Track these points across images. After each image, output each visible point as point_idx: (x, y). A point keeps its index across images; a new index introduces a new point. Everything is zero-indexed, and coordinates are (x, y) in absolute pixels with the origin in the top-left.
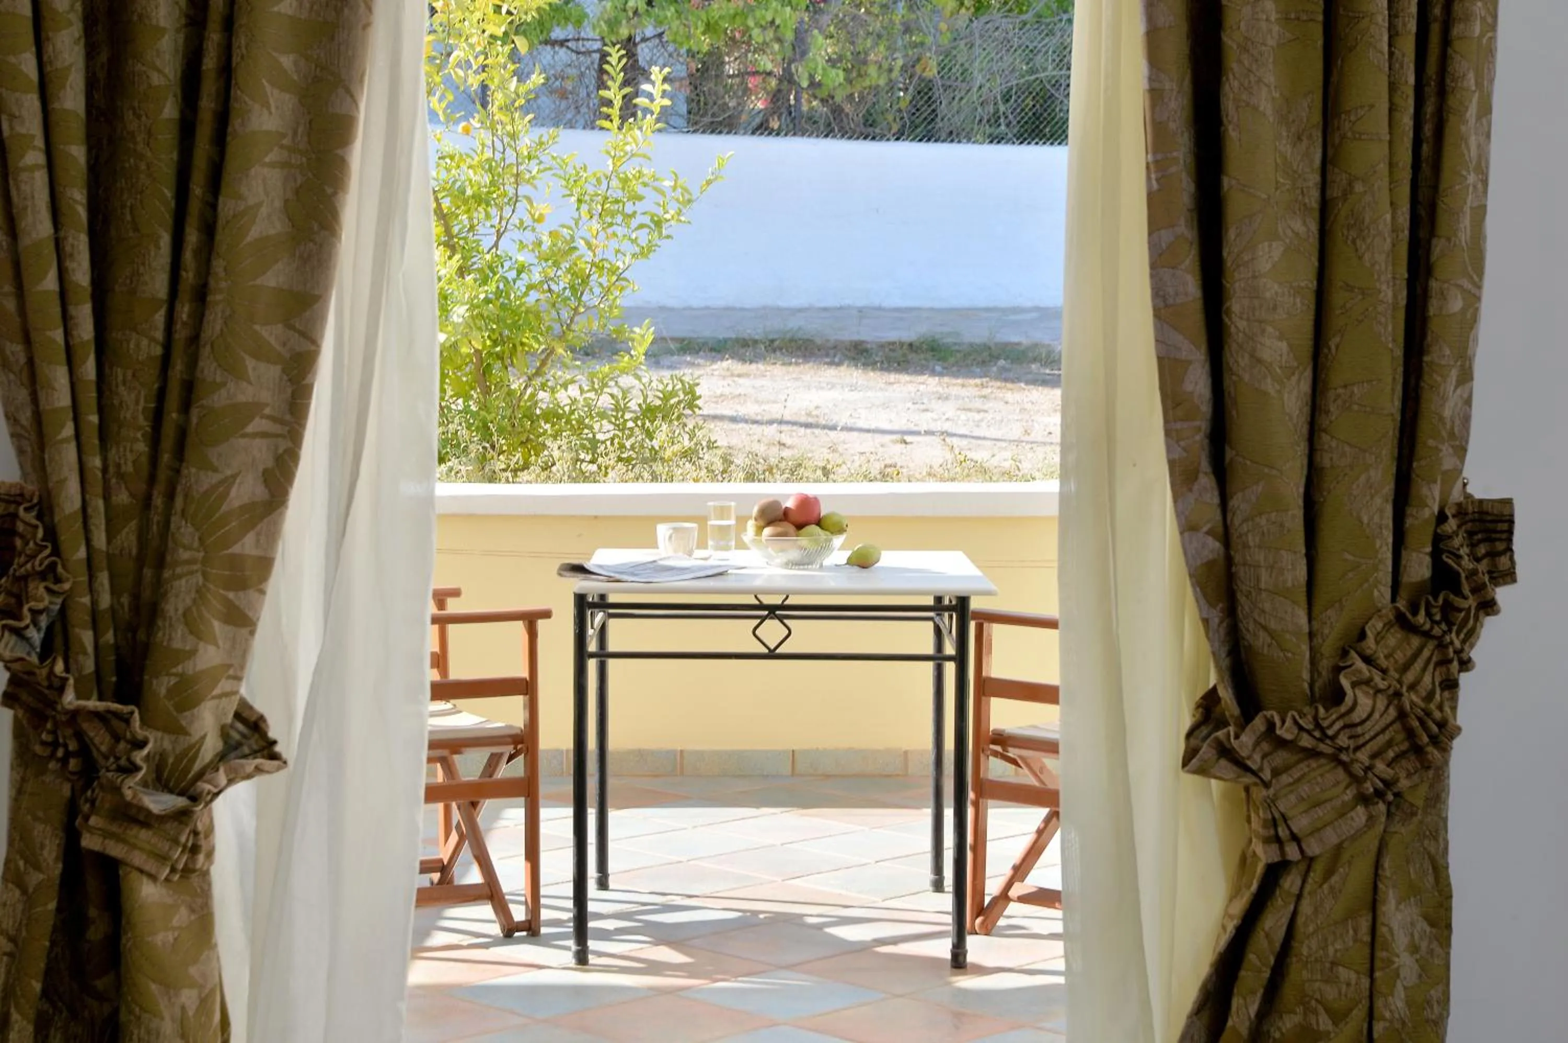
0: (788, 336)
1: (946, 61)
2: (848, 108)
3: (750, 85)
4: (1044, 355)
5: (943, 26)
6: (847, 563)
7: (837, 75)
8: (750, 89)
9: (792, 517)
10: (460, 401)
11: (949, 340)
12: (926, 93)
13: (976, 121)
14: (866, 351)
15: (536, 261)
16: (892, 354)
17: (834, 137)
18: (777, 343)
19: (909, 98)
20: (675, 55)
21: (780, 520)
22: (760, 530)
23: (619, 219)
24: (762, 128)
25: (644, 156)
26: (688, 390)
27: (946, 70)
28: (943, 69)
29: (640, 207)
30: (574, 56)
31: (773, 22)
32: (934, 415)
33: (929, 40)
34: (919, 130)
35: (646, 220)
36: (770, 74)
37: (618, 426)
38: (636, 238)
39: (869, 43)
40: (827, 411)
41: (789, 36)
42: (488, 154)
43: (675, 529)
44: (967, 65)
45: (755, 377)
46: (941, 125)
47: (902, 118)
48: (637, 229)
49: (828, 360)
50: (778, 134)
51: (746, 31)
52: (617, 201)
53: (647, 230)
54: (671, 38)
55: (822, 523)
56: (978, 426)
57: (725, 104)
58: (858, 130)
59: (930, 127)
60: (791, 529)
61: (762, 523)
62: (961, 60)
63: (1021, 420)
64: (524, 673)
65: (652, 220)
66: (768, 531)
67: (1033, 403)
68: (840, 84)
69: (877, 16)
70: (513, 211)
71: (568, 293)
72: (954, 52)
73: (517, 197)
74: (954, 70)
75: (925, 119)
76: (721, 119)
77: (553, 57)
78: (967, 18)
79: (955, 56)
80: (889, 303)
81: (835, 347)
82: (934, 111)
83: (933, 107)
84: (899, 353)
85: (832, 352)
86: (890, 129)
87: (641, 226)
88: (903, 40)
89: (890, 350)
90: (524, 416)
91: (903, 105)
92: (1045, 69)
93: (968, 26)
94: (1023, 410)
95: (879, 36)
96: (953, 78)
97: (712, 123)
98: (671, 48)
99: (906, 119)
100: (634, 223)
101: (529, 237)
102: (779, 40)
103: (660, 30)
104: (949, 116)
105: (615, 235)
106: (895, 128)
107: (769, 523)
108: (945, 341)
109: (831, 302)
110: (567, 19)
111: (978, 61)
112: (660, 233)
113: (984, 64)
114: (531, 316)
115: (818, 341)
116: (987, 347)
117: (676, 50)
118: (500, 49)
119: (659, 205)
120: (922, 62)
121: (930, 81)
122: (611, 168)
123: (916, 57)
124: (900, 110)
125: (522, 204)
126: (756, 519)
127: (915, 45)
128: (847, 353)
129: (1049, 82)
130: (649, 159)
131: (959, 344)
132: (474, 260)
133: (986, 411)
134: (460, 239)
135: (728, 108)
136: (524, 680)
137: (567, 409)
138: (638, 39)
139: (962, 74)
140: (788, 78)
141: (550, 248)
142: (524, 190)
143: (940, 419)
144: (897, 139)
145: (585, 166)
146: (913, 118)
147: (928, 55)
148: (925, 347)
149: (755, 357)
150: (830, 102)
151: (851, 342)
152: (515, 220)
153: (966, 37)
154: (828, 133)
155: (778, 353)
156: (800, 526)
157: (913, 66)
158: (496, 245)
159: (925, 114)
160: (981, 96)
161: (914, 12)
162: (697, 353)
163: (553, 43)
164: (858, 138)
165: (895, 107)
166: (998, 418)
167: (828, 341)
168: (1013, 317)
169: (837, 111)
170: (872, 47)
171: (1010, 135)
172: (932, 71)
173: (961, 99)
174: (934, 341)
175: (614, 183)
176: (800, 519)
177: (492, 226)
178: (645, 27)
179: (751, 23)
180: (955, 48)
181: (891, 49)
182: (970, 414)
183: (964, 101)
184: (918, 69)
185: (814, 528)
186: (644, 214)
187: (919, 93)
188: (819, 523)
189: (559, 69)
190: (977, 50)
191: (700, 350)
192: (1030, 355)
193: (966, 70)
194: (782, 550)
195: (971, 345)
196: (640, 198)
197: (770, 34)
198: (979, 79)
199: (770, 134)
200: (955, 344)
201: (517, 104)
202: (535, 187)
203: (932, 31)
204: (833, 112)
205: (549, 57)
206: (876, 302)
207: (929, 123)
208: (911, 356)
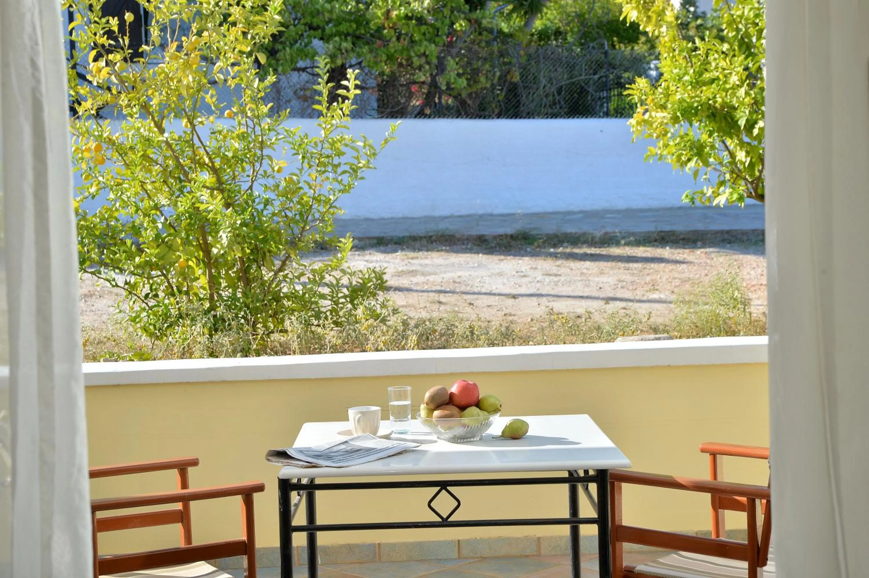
0: (440, 233)
1: (524, 72)
2: (469, 102)
3: (413, 90)
4: (590, 239)
5: (522, 53)
6: (502, 436)
7: (463, 82)
8: (413, 92)
9: (457, 400)
10: (230, 290)
11: (534, 232)
12: (514, 91)
13: (543, 106)
14: (486, 240)
15: (276, 197)
16: (501, 242)
17: (462, 118)
18: (434, 238)
19: (504, 94)
20: (369, 74)
21: (447, 404)
22: (431, 411)
23: (330, 169)
24: (421, 114)
25: (345, 127)
26: (378, 277)
27: (524, 77)
28: (523, 77)
29: (343, 159)
30: (311, 77)
31: (425, 53)
32: (529, 279)
33: (514, 61)
34: (510, 112)
35: (347, 168)
36: (423, 83)
37: (334, 302)
38: (342, 180)
39: (480, 63)
40: (465, 279)
41: (435, 61)
42: (243, 129)
43: (363, 413)
44: (536, 74)
45: (421, 258)
46: (522, 109)
47: (500, 106)
48: (341, 174)
49: (464, 247)
50: (429, 117)
51: (409, 59)
52: (328, 157)
53: (348, 174)
54: (366, 64)
55: (481, 404)
56: (556, 285)
57: (399, 101)
58: (476, 113)
59: (516, 110)
60: (455, 410)
61: (432, 406)
62: (533, 71)
63: (582, 280)
64: (244, 537)
65: (351, 168)
66: (436, 413)
67: (587, 269)
68: (465, 87)
69: (484, 48)
70: (261, 166)
71: (298, 217)
72: (529, 67)
73: (263, 156)
74: (529, 77)
75: (514, 105)
76: (396, 109)
77: (299, 78)
78: (535, 48)
79: (529, 69)
80: (496, 212)
81: (467, 239)
82: (518, 101)
83: (518, 99)
84: (505, 241)
85: (466, 242)
86: (494, 113)
87: (344, 172)
88: (498, 61)
89: (501, 240)
90: (273, 298)
91: (501, 98)
92: (581, 75)
93: (536, 52)
94: (582, 274)
95: (485, 59)
96: (529, 82)
97: (391, 112)
98: (366, 70)
99: (503, 106)
100: (339, 170)
101: (271, 182)
102: (428, 63)
103: (360, 60)
104: (527, 103)
105: (328, 178)
106: (497, 111)
107: (437, 408)
108: (532, 233)
109: (464, 212)
110: (306, 56)
111: (543, 71)
112: (356, 176)
113: (546, 73)
114: (274, 234)
115: (458, 236)
116: (556, 236)
117: (369, 71)
118: (246, 60)
119: (355, 158)
120: (511, 73)
121: (516, 84)
122: (323, 135)
123: (507, 70)
124: (499, 101)
125: (266, 161)
126: (427, 404)
127: (505, 64)
128: (475, 242)
129: (584, 82)
130: (348, 129)
131: (541, 235)
132: (236, 198)
133: (560, 275)
134: (227, 185)
135: (401, 103)
136: (243, 542)
137: (301, 292)
138: (347, 66)
139: (534, 79)
140: (434, 85)
141: (285, 188)
142: (266, 152)
143: (533, 281)
144: (498, 118)
145: (306, 135)
146: (507, 105)
147: (514, 69)
148: (520, 237)
149: (421, 246)
150: (459, 97)
151: (477, 236)
152: (261, 172)
153: (535, 58)
154: (458, 115)
155: (434, 244)
156: (463, 408)
157: (506, 76)
158: (251, 188)
159: (514, 103)
160: (545, 92)
161: (505, 45)
162: (387, 245)
163: (299, 70)
164: (475, 118)
165: (496, 100)
166: (568, 280)
167: (463, 235)
168: (568, 217)
169: (463, 103)
170: (482, 65)
171: (563, 113)
172: (516, 78)
173: (534, 93)
174: (525, 233)
175: (326, 145)
176: (463, 402)
177: (248, 176)
178: (352, 58)
179: (412, 54)
180: (529, 64)
181: (493, 66)
182: (551, 278)
183: (535, 95)
184: (509, 77)
185: (473, 410)
186: (345, 164)
187: (510, 91)
188: (478, 404)
189: (302, 84)
190: (542, 66)
191: (389, 243)
192: (582, 239)
193: (536, 77)
194: (450, 428)
195: (547, 235)
196: (344, 154)
197: (423, 60)
198: (544, 82)
199: (425, 117)
200: (538, 234)
201: (259, 96)
202: (274, 150)
203: (516, 55)
204: (461, 103)
205: (297, 78)
206: (489, 211)
207: (516, 108)
208: (513, 243)
